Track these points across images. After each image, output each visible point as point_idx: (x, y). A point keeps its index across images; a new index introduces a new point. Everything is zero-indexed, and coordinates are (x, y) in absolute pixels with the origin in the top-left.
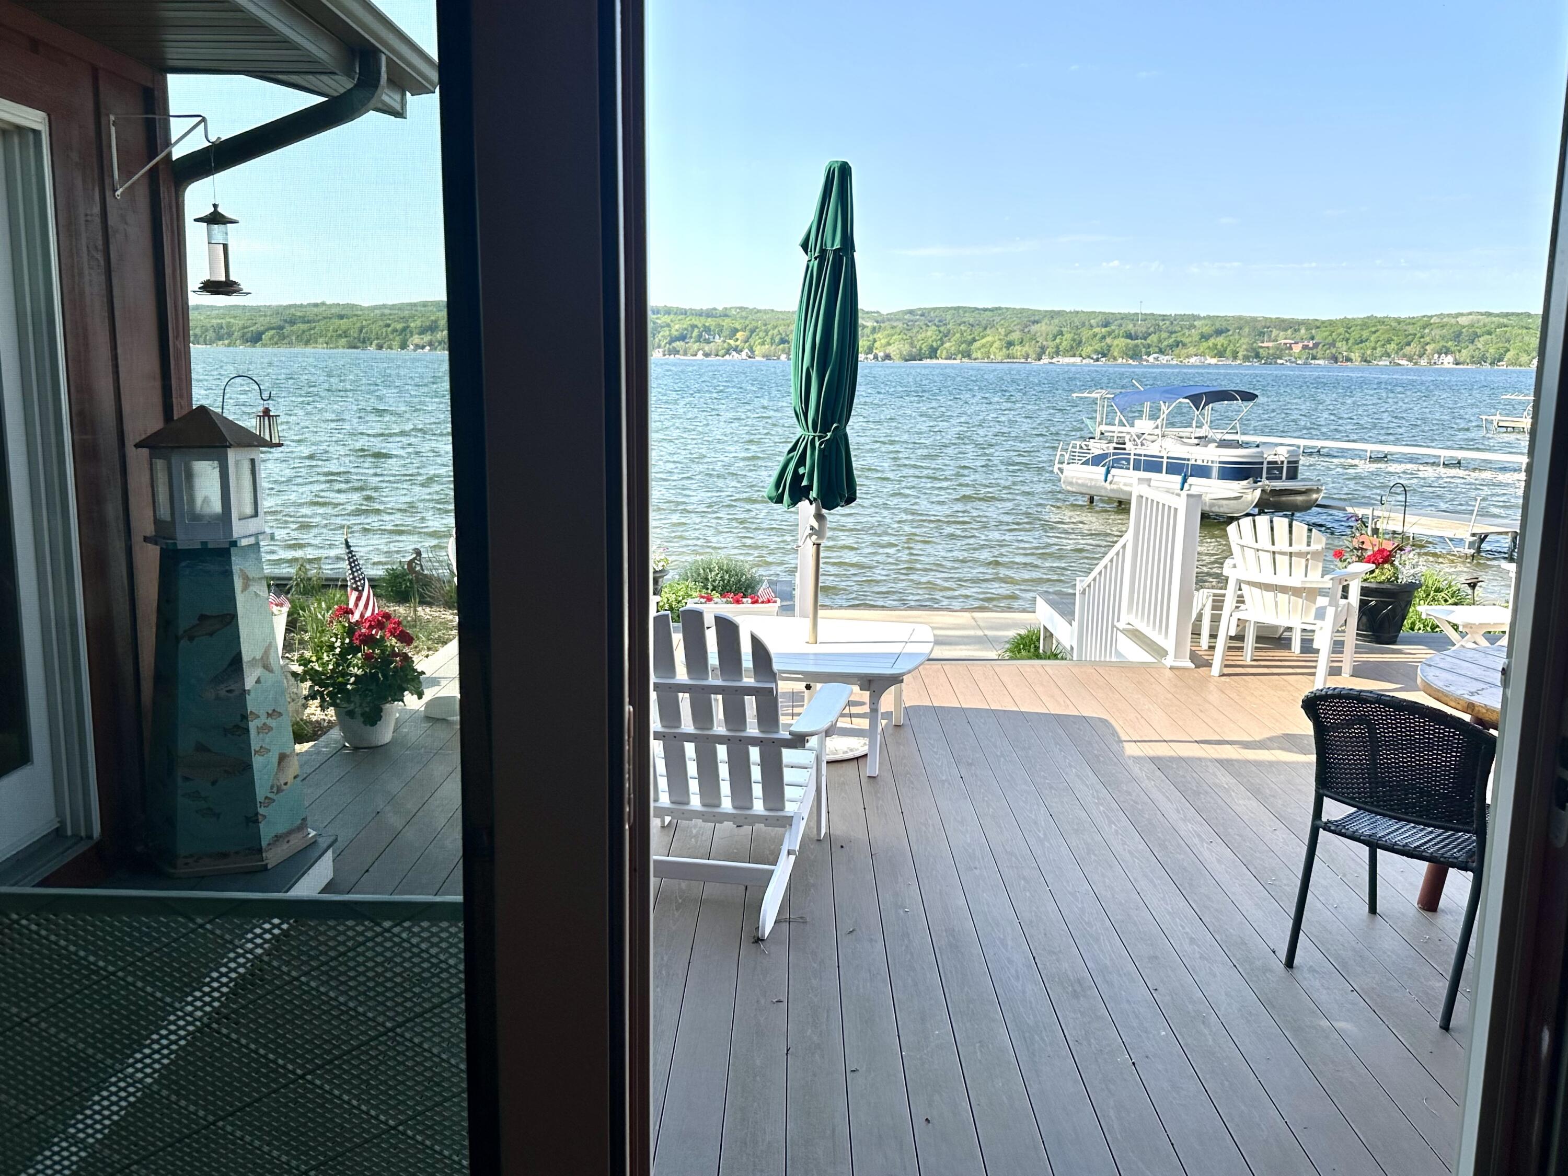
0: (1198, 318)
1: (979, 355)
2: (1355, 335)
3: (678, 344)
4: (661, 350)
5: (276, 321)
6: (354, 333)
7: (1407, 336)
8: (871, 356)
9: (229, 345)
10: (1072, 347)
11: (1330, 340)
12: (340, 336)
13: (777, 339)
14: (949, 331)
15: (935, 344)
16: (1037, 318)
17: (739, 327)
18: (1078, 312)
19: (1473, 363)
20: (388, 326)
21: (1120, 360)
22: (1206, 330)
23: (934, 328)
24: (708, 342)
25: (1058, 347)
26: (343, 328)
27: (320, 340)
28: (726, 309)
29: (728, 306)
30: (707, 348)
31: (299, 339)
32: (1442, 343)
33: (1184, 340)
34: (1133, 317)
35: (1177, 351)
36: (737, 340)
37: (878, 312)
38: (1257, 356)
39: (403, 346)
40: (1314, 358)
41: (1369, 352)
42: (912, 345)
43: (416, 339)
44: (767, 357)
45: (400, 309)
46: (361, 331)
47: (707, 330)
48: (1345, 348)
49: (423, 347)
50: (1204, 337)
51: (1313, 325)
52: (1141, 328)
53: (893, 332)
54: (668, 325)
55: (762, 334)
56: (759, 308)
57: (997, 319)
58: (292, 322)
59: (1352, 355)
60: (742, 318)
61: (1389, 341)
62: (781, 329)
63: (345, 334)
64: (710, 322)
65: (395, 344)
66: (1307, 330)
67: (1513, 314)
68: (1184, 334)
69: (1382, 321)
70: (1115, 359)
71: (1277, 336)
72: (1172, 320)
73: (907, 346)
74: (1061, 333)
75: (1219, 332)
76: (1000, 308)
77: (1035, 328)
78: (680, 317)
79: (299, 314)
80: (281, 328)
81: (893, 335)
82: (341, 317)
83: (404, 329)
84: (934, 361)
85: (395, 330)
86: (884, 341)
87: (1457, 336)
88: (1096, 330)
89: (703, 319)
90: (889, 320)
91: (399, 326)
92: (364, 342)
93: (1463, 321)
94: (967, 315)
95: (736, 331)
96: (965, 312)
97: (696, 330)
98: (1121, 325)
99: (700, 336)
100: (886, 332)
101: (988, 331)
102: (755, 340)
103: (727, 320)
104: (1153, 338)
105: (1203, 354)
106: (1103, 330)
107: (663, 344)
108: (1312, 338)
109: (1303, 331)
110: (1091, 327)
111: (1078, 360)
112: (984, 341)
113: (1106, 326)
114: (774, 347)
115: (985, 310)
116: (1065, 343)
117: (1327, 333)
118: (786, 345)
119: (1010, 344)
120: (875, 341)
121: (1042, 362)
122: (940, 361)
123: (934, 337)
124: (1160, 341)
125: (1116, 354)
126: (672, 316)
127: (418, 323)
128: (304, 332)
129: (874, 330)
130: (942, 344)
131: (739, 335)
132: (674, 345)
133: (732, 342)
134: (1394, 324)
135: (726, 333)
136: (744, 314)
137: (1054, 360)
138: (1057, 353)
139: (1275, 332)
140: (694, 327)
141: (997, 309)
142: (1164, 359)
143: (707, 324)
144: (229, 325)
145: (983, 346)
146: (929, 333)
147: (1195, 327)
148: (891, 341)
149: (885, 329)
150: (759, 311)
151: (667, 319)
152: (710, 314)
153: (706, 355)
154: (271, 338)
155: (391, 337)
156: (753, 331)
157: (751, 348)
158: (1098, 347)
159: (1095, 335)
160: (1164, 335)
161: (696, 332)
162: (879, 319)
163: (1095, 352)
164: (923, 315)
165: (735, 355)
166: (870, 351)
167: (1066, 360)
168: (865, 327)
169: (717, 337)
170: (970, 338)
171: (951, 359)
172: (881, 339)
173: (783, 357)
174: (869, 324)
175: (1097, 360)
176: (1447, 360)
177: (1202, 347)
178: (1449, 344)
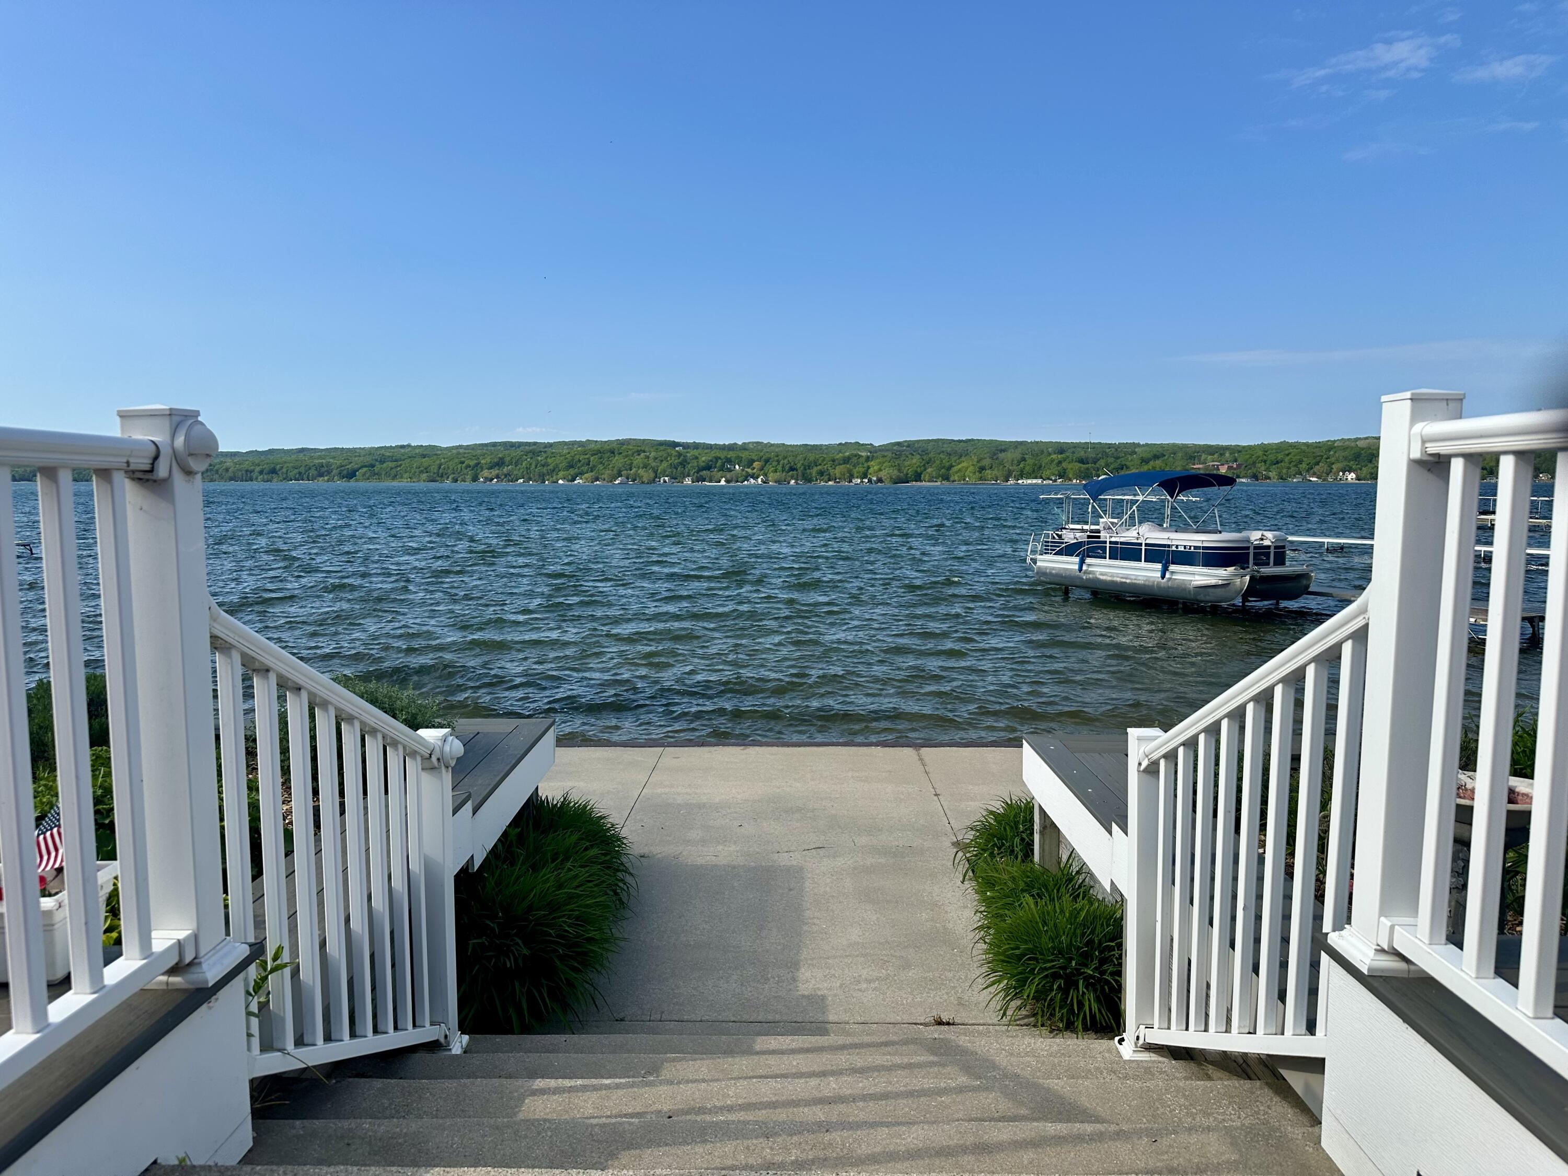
0: (1138, 445)
1: (956, 478)
2: (1271, 457)
3: (704, 473)
4: (690, 478)
5: (368, 460)
6: (434, 468)
7: (1314, 457)
8: (866, 481)
9: (328, 481)
10: (1034, 471)
11: (1250, 461)
12: (422, 472)
13: (787, 468)
14: (931, 460)
15: (919, 470)
16: (1003, 447)
17: (755, 458)
18: (1037, 442)
20: (462, 463)
21: (1074, 481)
22: (1145, 455)
23: (918, 457)
24: (730, 470)
26: (425, 465)
27: (406, 475)
28: (745, 444)
29: (748, 441)
30: (729, 475)
31: (387, 474)
32: (1345, 463)
33: (1127, 463)
34: (1084, 446)
35: (1122, 472)
36: (754, 468)
37: (871, 444)
39: (475, 479)
41: (1284, 471)
42: (899, 470)
43: (486, 473)
44: (779, 482)
45: (473, 449)
46: (440, 468)
47: (729, 461)
48: (1262, 468)
49: (492, 480)
51: (1233, 449)
52: (1091, 454)
53: (883, 460)
54: (697, 458)
55: (775, 463)
56: (773, 443)
57: (970, 449)
58: (382, 462)
59: (1270, 474)
60: (758, 451)
61: (1300, 462)
62: (791, 459)
63: (427, 470)
64: (731, 454)
65: (469, 478)
66: (1230, 454)
68: (1127, 459)
70: (1070, 480)
71: (1206, 459)
72: (1116, 447)
73: (896, 472)
74: (1024, 459)
75: (1157, 457)
76: (973, 440)
77: (1002, 455)
79: (388, 454)
80: (373, 466)
81: (883, 462)
82: (424, 456)
83: (477, 465)
84: (919, 483)
85: (468, 466)
86: (876, 468)
87: (1357, 457)
88: (1054, 456)
89: (725, 452)
90: (879, 451)
91: (472, 463)
92: (442, 476)
93: (1361, 444)
94: (944, 445)
95: (754, 461)
96: (943, 443)
97: (720, 461)
98: (1073, 453)
99: (723, 465)
100: (878, 460)
101: (963, 459)
102: (771, 469)
103: (747, 453)
104: (1102, 462)
106: (1059, 456)
107: (692, 473)
108: (1236, 460)
109: (1227, 455)
110: (1050, 454)
111: (1040, 481)
112: (960, 466)
113: (1061, 453)
114: (784, 474)
115: (960, 441)
116: (1027, 468)
117: (1248, 456)
118: (795, 472)
119: (982, 469)
120: (869, 468)
121: (1009, 483)
122: (924, 483)
123: (918, 464)
124: (1108, 465)
125: (1071, 476)
126: (700, 451)
127: (488, 460)
128: (392, 469)
129: (868, 459)
130: (925, 470)
131: (756, 464)
132: (701, 473)
133: (749, 470)
134: (1303, 448)
135: (744, 462)
136: (760, 448)
137: (1020, 482)
138: (1021, 476)
139: (1203, 457)
140: (717, 458)
141: (969, 440)
143: (729, 456)
144: (328, 464)
145: (960, 470)
146: (914, 461)
147: (1136, 453)
148: (883, 468)
149: (877, 457)
150: (772, 445)
151: (696, 452)
152: (732, 447)
153: (727, 481)
154: (364, 474)
155: (465, 471)
156: (767, 461)
157: (765, 475)
158: (1056, 470)
159: (1052, 461)
160: (1111, 460)
161: (719, 463)
162: (873, 450)
163: (1054, 474)
164: (908, 446)
165: (752, 481)
166: (864, 475)
167: (1029, 481)
168: (860, 456)
169: (737, 467)
170: (947, 464)
171: (933, 481)
172: (874, 466)
173: (793, 482)
174: (864, 454)
175: (1055, 481)
176: (1351, 477)
177: (1145, 467)
178: (1351, 463)
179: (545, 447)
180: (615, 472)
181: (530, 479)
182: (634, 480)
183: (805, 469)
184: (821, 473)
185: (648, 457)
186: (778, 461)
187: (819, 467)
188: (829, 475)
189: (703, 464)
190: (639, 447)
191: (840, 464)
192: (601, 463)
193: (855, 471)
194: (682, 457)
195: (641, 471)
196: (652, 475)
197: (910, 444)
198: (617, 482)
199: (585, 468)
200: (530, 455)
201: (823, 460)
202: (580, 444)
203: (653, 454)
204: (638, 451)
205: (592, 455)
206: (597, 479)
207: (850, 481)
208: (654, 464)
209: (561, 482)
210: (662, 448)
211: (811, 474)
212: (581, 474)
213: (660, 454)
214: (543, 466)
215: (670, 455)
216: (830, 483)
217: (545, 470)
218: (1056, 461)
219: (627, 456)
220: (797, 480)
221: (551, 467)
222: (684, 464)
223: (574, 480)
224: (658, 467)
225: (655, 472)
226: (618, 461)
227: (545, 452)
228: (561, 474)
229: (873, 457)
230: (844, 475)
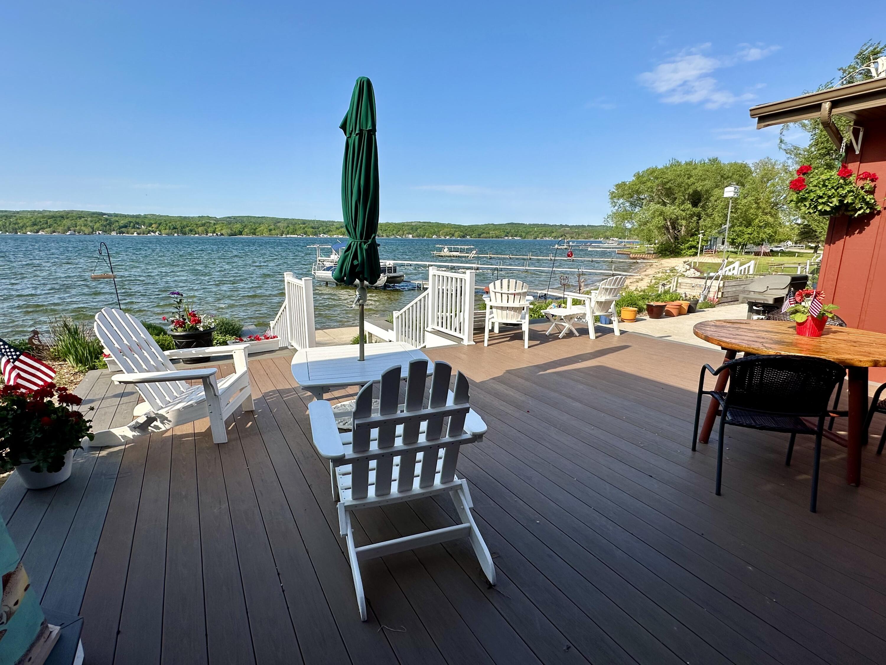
0: (334, 222)
1: (259, 234)
2: (384, 228)
3: (123, 229)
4: (115, 232)
7: (398, 229)
8: (215, 234)
10: (293, 232)
13: (172, 227)
14: (246, 225)
15: (241, 230)
16: (279, 221)
17: (153, 222)
18: (293, 219)
19: (417, 237)
21: (311, 236)
22: (338, 226)
23: (240, 224)
24: (139, 228)
25: (288, 231)
28: (145, 215)
29: (147, 214)
30: (138, 231)
32: (408, 231)
33: (331, 229)
34: (313, 221)
35: (329, 233)
36: (153, 228)
37: (215, 217)
41: (388, 234)
42: (231, 230)
44: (168, 234)
47: (138, 223)
50: (337, 228)
52: (316, 225)
53: (223, 225)
54: (117, 221)
55: (165, 226)
56: (161, 215)
57: (264, 221)
59: (383, 235)
61: (394, 230)
62: (173, 223)
67: (426, 222)
69: (390, 224)
70: (309, 236)
72: (326, 222)
73: (229, 231)
74: (288, 226)
76: (265, 217)
77: (279, 224)
78: (123, 218)
81: (223, 226)
84: (241, 236)
86: (220, 228)
87: (412, 229)
88: (301, 225)
89: (135, 219)
90: (220, 220)
93: (413, 224)
95: (152, 224)
96: (251, 218)
98: (309, 224)
99: (134, 226)
101: (261, 225)
102: (162, 228)
103: (147, 219)
104: (321, 229)
105: (338, 234)
106: (304, 226)
107: (116, 229)
110: (299, 224)
111: (296, 236)
112: (260, 229)
113: (304, 224)
114: (171, 230)
115: (259, 217)
116: (290, 230)
118: (176, 230)
119: (270, 230)
120: (216, 228)
121: (283, 236)
122: (244, 236)
123: (240, 227)
124: (323, 230)
125: (309, 234)
126: (119, 218)
129: (215, 224)
130: (244, 230)
131: (153, 226)
132: (121, 229)
133: (150, 228)
134: (394, 225)
135: (147, 224)
136: (154, 217)
137: (288, 236)
138: (288, 234)
140: (130, 222)
141: (263, 217)
142: (325, 236)
143: (137, 221)
145: (260, 230)
146: (238, 226)
148: (223, 229)
149: (219, 224)
151: (117, 219)
152: (138, 217)
153: (138, 234)
156: (160, 224)
157: (160, 231)
158: (302, 231)
159: (301, 227)
160: (324, 228)
161: (132, 224)
162: (216, 220)
163: (302, 233)
165: (153, 234)
166: (214, 232)
167: (292, 236)
168: (210, 223)
169: (143, 226)
170: (254, 228)
171: (248, 235)
172: (218, 228)
173: (176, 235)
174: (212, 222)
175: (303, 236)
176: (410, 236)
177: (338, 231)
178: (410, 231)
179: (14, 213)
180: (66, 228)
181: (7, 231)
182: (79, 233)
183: (182, 228)
184: (191, 231)
185: (86, 220)
186: (166, 224)
187: (189, 228)
188: (195, 231)
189: (122, 225)
190: (81, 215)
191: (200, 226)
192: (56, 223)
193: (209, 230)
194: (108, 222)
195: (82, 228)
196: (91, 230)
197: (235, 218)
198: (68, 234)
199: (45, 226)
200: (5, 218)
201: (191, 225)
202: (39, 212)
203: (89, 219)
204: (79, 217)
205: (49, 219)
206: (54, 232)
207: (207, 235)
208: (91, 224)
209: (29, 233)
210: (95, 216)
211: (185, 231)
212: (43, 229)
213: (94, 219)
214: (15, 224)
215: (101, 220)
216: (196, 235)
217: (16, 226)
219: (72, 220)
220: (178, 233)
221: (21, 225)
222: (110, 224)
223: (38, 232)
224: (94, 225)
225: (93, 228)
226: (67, 222)
227: (15, 216)
228: (28, 229)
229: (217, 223)
230: (203, 232)
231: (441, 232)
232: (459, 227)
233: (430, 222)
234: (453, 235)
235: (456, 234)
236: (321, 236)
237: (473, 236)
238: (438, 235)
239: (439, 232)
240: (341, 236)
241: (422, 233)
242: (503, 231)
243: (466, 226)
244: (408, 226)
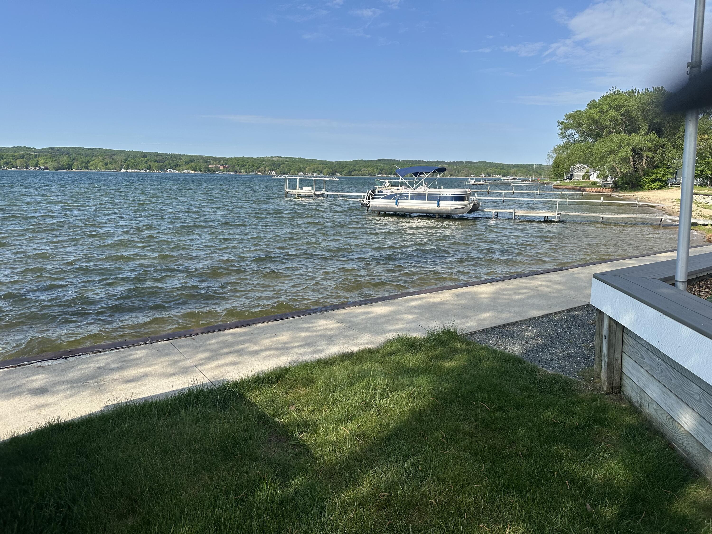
0: (181, 155)
1: (93, 168)
2: (241, 163)
7: (259, 164)
10: (135, 166)
11: (233, 165)
14: (74, 157)
15: (70, 163)
16: (113, 153)
18: (131, 151)
21: (156, 171)
22: (187, 160)
23: (67, 155)
25: (128, 165)
32: (270, 167)
33: (180, 164)
34: (156, 154)
35: (178, 168)
37: (35, 148)
38: (209, 170)
40: (229, 172)
41: (247, 170)
42: (58, 163)
48: (238, 168)
50: (186, 162)
51: (224, 159)
52: (160, 159)
53: (46, 157)
57: (95, 153)
59: (242, 171)
61: (253, 166)
66: (224, 161)
68: (178, 161)
69: (248, 159)
70: (154, 170)
71: (213, 163)
72: (172, 155)
73: (56, 164)
74: (127, 160)
75: (191, 161)
76: (96, 148)
77: (114, 157)
81: (47, 159)
84: (70, 170)
86: (43, 161)
87: (274, 164)
88: (142, 159)
90: (41, 152)
93: (274, 159)
94: (80, 151)
96: (79, 149)
98: (151, 157)
100: (43, 157)
101: (94, 158)
104: (167, 163)
105: (188, 169)
108: (226, 164)
109: (222, 161)
110: (139, 157)
111: (138, 171)
112: (93, 162)
113: (145, 157)
115: (89, 149)
116: (131, 164)
117: (231, 163)
119: (106, 164)
120: (38, 161)
121: (122, 171)
122: (74, 170)
123: (68, 160)
124: (169, 164)
125: (153, 168)
129: (36, 156)
130: (74, 163)
134: (253, 160)
137: (127, 171)
138: (128, 168)
139: (212, 162)
141: (94, 149)
142: (174, 171)
145: (94, 164)
146: (65, 158)
147: (181, 159)
148: (47, 162)
149: (42, 156)
158: (145, 165)
159: (142, 161)
160: (171, 162)
162: (37, 151)
163: (145, 167)
164: (58, 150)
166: (36, 165)
167: (133, 171)
168: (30, 155)
170: (86, 161)
171: (79, 169)
172: (41, 161)
174: (33, 153)
175: (146, 171)
176: (273, 173)
177: (187, 166)
178: (272, 167)
184: (7, 163)
187: (5, 160)
188: (12, 164)
191: (18, 159)
193: (30, 162)
197: (59, 149)
216: (14, 169)
218: (144, 161)
229: (39, 155)
230: (23, 165)
231: (307, 169)
232: (325, 163)
233: (293, 158)
234: (321, 172)
235: (325, 171)
236: (168, 170)
237: (343, 173)
238: (304, 171)
239: (305, 168)
240: (193, 172)
241: (287, 170)
242: (375, 168)
243: (333, 162)
244: (269, 161)
